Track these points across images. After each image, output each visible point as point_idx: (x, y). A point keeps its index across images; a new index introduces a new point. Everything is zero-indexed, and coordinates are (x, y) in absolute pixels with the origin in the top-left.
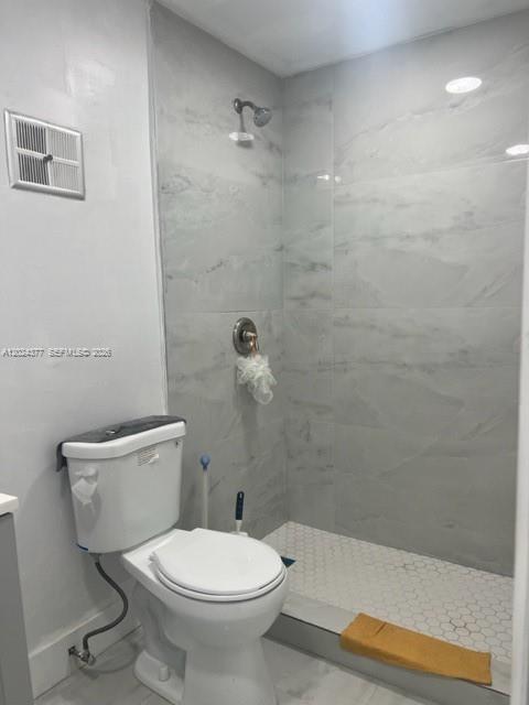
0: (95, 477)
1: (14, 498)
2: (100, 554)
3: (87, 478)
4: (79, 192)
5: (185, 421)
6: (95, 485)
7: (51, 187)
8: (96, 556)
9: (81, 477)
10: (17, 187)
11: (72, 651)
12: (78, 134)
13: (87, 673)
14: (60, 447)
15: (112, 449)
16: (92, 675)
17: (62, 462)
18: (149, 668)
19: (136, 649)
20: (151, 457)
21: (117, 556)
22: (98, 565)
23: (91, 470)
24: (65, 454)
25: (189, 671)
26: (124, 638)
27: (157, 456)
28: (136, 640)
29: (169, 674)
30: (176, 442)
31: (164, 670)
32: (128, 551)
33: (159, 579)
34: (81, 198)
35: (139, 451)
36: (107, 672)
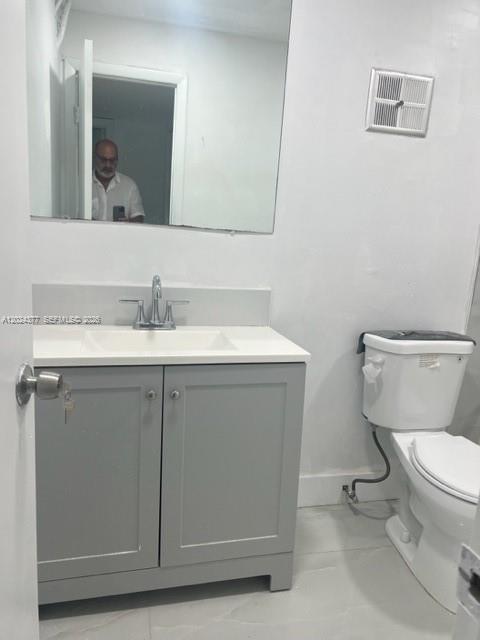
0: (382, 364)
1: (309, 354)
2: (377, 426)
3: (375, 364)
4: (422, 131)
5: (475, 343)
6: (380, 370)
7: (398, 128)
8: (374, 426)
9: (370, 361)
10: (370, 130)
11: (345, 488)
12: (431, 80)
13: (353, 509)
14: (362, 335)
15: (400, 347)
16: (356, 512)
17: (362, 348)
18: (396, 527)
19: (393, 512)
20: (433, 363)
21: (389, 431)
22: (374, 433)
23: (379, 358)
24: (365, 342)
25: (422, 541)
26: (387, 500)
27: (438, 364)
28: (395, 506)
29: (410, 540)
30: (460, 358)
31: (406, 534)
32: (398, 431)
33: (412, 460)
34: (422, 136)
35: (421, 355)
36: (364, 515)
